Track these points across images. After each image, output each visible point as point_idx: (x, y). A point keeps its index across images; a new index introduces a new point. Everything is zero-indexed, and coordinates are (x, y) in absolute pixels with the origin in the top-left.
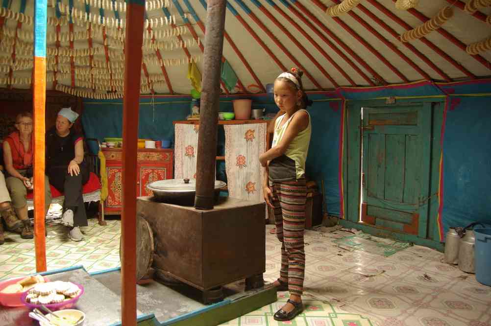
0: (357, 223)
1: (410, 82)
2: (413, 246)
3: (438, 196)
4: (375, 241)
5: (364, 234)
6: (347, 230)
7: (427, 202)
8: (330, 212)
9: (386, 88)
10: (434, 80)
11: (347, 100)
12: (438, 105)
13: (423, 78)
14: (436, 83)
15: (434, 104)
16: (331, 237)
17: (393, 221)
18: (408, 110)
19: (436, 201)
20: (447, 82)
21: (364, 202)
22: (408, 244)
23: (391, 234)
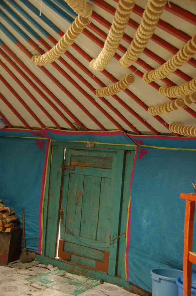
0: (54, 259)
1: (106, 130)
2: (103, 283)
3: (126, 236)
4: (69, 278)
5: (59, 271)
6: (43, 266)
7: (116, 241)
8: (28, 247)
9: (86, 133)
10: (126, 131)
11: (52, 140)
12: (130, 153)
13: (117, 128)
14: (128, 134)
15: (126, 152)
16: (25, 275)
17: (86, 258)
18: (105, 155)
19: (124, 241)
20: (137, 135)
21: (61, 238)
22: (99, 281)
23: (84, 271)
